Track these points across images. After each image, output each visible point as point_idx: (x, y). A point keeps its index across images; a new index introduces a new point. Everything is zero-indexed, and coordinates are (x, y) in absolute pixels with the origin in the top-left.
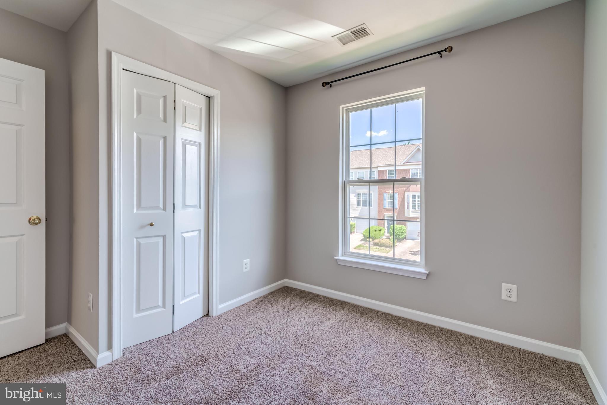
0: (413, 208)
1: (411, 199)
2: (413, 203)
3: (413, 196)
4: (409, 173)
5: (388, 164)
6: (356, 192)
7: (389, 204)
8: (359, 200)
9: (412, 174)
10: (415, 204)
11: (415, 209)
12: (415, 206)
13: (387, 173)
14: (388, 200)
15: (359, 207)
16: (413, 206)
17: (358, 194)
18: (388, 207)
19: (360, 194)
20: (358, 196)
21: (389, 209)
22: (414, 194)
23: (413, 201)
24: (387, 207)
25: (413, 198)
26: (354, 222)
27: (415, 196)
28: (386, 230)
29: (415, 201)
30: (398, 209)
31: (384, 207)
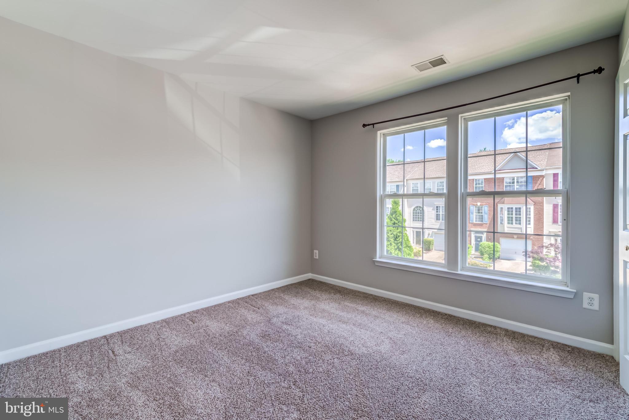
0: (508, 223)
1: (506, 213)
2: (508, 218)
3: (508, 208)
4: (503, 182)
5: (475, 172)
6: (435, 204)
7: (476, 218)
8: (438, 213)
9: (506, 183)
10: (512, 218)
11: (512, 224)
12: (512, 220)
13: (475, 182)
14: (475, 213)
15: (438, 221)
16: (508, 220)
17: (437, 207)
18: (476, 221)
19: (440, 207)
20: (437, 209)
21: (476, 224)
22: (510, 206)
23: (508, 214)
24: (474, 222)
25: (508, 211)
26: (432, 238)
27: (512, 208)
28: (473, 247)
29: (512, 214)
30: (488, 224)
31: (470, 222)
